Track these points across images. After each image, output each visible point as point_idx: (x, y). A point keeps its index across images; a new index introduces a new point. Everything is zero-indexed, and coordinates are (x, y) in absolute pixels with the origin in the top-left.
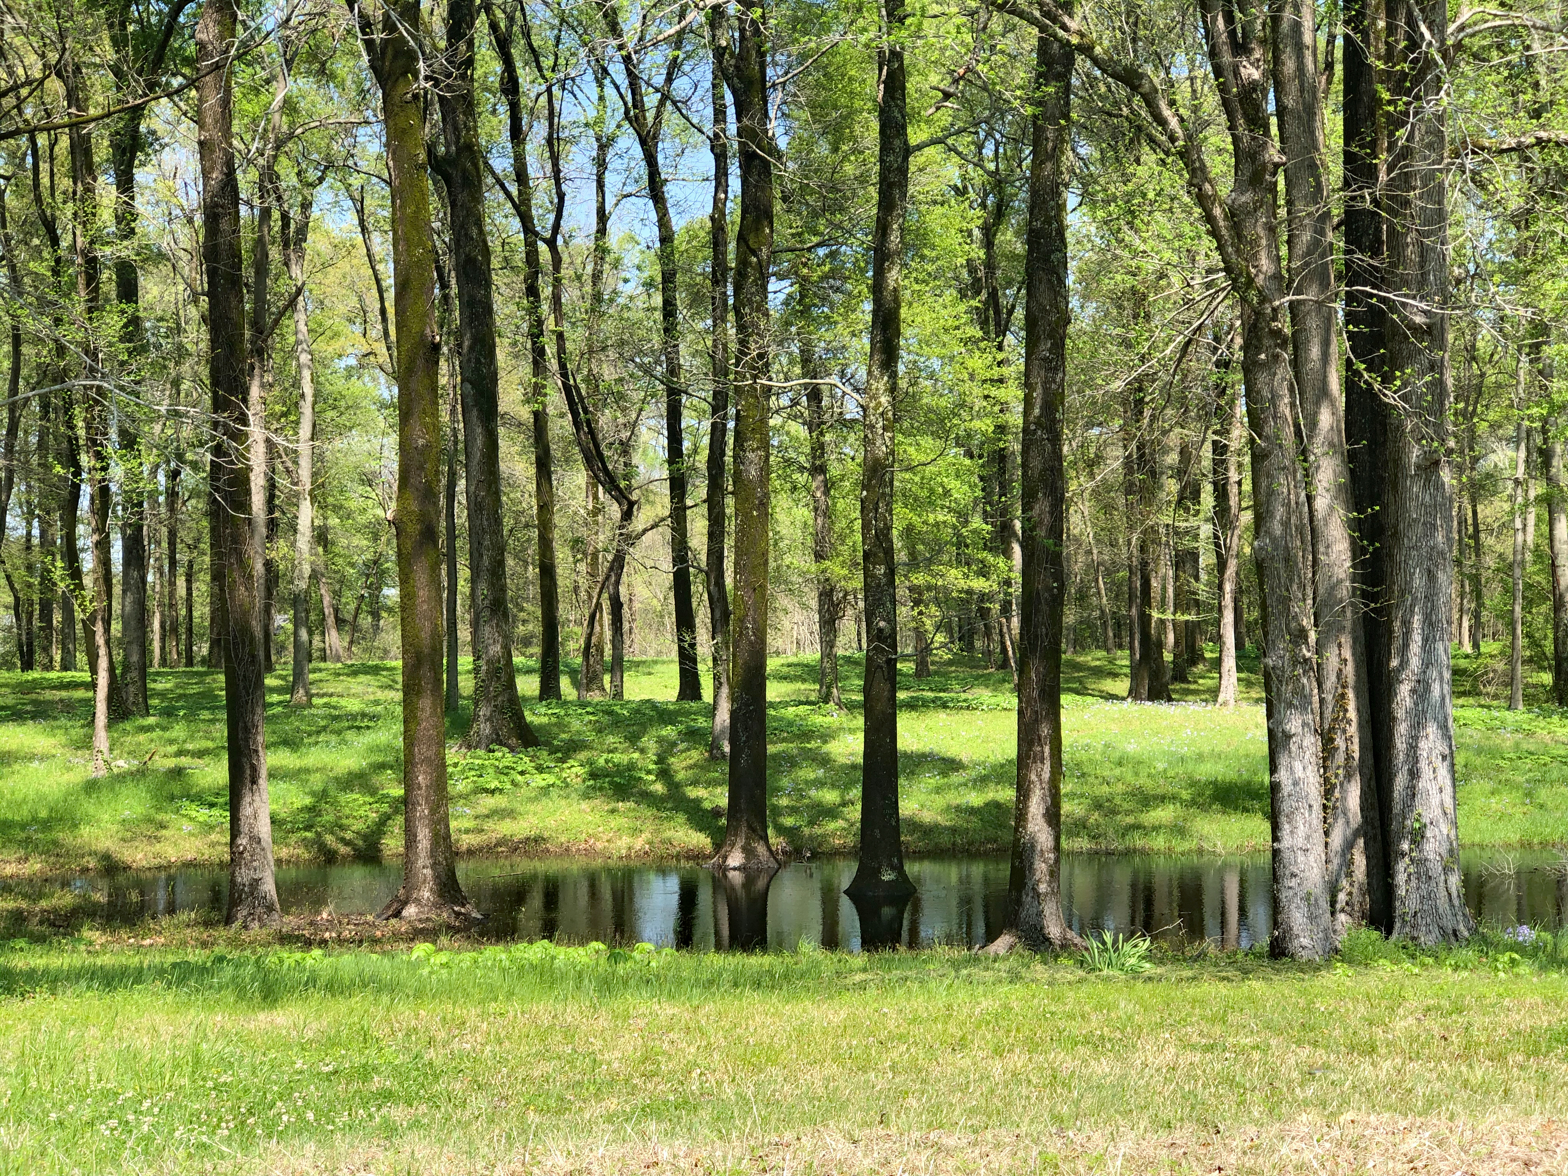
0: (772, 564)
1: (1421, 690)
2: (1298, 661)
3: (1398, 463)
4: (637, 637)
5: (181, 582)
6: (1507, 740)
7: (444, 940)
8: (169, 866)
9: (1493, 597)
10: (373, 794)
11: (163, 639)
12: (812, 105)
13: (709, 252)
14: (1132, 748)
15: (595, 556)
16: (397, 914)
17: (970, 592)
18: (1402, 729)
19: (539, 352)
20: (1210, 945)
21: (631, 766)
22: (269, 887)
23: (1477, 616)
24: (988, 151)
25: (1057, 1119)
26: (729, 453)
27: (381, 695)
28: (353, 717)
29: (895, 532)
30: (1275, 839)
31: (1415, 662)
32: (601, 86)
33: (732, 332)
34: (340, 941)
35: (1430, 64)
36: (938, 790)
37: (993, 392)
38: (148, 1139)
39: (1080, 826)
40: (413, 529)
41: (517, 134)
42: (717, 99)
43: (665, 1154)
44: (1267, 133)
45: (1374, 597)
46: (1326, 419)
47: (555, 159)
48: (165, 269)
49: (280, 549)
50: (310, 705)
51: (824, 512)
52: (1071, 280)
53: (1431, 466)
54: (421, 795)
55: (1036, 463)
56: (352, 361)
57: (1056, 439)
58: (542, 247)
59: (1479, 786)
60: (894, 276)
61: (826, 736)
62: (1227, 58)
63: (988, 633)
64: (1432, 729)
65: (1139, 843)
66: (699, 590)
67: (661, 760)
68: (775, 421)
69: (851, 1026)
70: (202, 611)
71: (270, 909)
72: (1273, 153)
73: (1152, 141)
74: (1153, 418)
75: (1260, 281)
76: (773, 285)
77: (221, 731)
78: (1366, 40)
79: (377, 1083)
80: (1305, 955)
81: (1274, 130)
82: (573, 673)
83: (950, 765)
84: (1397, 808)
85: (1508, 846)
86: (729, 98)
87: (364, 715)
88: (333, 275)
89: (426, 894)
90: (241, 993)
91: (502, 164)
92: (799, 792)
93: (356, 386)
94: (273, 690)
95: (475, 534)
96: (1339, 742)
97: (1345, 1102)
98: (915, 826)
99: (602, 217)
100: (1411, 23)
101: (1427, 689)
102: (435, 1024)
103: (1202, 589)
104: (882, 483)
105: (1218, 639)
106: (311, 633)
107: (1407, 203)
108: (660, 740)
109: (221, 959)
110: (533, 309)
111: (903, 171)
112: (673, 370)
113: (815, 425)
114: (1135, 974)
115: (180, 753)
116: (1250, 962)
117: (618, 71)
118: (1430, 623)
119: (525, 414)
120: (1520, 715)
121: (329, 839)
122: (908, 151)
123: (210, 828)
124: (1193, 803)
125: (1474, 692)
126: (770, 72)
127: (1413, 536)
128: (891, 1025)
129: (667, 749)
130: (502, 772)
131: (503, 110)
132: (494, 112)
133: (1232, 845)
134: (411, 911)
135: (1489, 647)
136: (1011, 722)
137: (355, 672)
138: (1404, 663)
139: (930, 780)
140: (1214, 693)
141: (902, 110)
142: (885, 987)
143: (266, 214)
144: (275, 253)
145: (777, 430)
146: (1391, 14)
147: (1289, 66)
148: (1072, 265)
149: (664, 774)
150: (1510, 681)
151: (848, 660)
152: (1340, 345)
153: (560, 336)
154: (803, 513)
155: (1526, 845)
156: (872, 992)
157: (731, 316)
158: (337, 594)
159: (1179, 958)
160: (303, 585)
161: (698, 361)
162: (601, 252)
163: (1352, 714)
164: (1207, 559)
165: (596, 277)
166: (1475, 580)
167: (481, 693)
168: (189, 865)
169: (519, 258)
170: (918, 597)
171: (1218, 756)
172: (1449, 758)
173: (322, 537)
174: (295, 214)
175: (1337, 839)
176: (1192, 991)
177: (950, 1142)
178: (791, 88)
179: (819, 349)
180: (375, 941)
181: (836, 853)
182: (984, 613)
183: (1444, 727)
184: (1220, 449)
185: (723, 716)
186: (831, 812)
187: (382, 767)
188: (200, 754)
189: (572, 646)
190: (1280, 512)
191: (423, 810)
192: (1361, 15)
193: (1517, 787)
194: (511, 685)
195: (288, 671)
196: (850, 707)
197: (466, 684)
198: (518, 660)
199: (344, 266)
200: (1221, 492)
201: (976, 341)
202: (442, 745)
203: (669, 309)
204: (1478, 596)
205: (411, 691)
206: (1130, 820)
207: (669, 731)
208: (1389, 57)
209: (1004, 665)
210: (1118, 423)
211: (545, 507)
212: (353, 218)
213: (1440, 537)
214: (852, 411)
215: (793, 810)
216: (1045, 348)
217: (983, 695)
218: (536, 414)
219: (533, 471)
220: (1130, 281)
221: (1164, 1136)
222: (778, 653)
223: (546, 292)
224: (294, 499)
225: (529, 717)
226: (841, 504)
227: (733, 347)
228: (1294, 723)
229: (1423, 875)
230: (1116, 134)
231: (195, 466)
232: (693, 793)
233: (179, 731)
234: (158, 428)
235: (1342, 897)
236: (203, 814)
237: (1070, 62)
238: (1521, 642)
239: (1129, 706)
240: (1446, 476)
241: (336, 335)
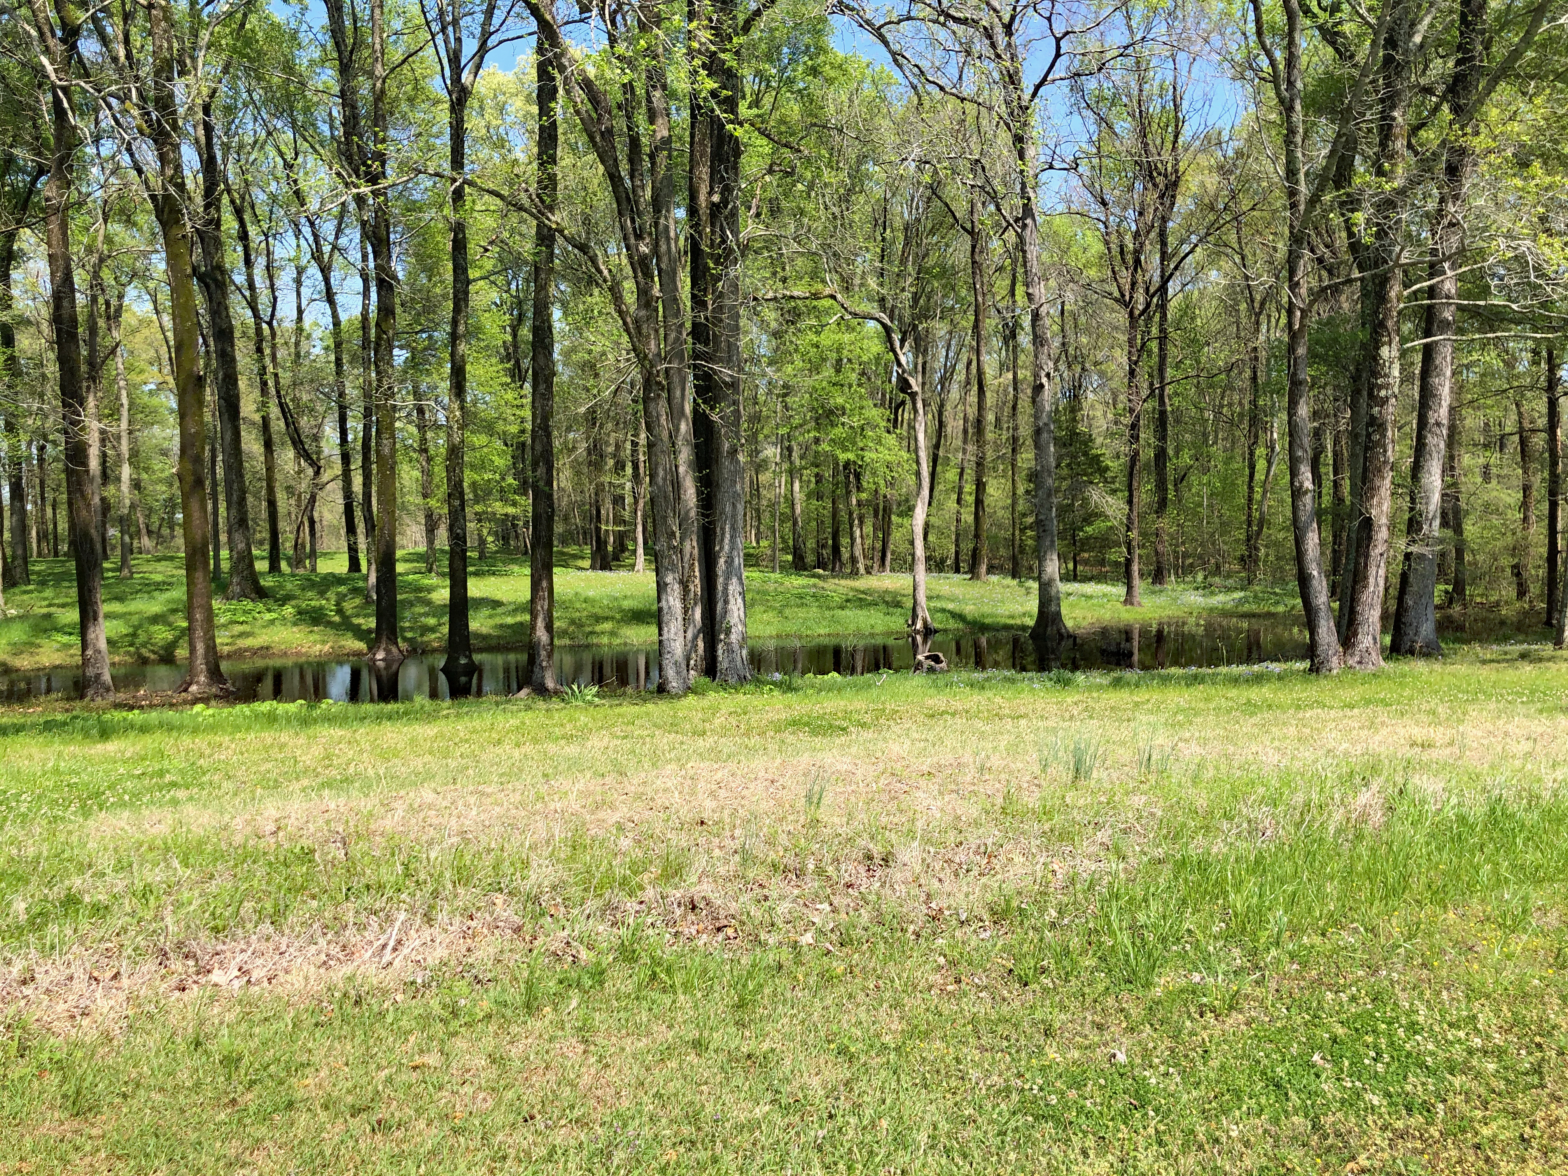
0: (399, 501)
1: (730, 562)
2: (671, 547)
3: (718, 450)
4: (325, 539)
5: (49, 511)
6: (771, 587)
7: (213, 703)
8: (45, 668)
9: (766, 518)
10: (170, 625)
11: (39, 542)
12: (416, 255)
13: (361, 333)
14: (591, 594)
15: (300, 496)
16: (186, 690)
17: (506, 515)
18: (721, 580)
19: (264, 384)
20: (629, 690)
21: (321, 608)
22: (107, 677)
23: (758, 528)
24: (513, 286)
25: (545, 775)
26: (373, 440)
27: (175, 572)
28: (159, 584)
29: (465, 484)
30: (660, 635)
31: (727, 548)
32: (298, 238)
33: (373, 375)
34: (151, 706)
35: (731, 251)
36: (491, 617)
37: (518, 412)
38: (24, 816)
39: (564, 633)
40: (190, 479)
41: (248, 262)
42: (363, 249)
43: (332, 806)
44: (653, 281)
45: (707, 516)
46: (683, 427)
47: (271, 278)
48: (32, 330)
49: (111, 491)
50: (131, 578)
51: (427, 473)
52: (556, 356)
53: (734, 452)
54: (198, 625)
55: (538, 447)
56: (153, 387)
57: (549, 435)
58: (265, 326)
59: (758, 608)
60: (462, 348)
61: (430, 589)
62: (632, 241)
63: (517, 537)
64: (734, 580)
65: (595, 641)
66: (358, 514)
67: (338, 604)
68: (398, 424)
69: (441, 735)
70: (63, 526)
71: (108, 690)
72: (656, 291)
73: (597, 284)
74: (601, 427)
75: (650, 356)
76: (396, 352)
77: (74, 592)
78: (701, 237)
79: (168, 778)
80: (674, 691)
81: (656, 279)
82: (288, 559)
83: (496, 604)
84: (718, 618)
85: (771, 637)
86: (370, 249)
87: (164, 583)
88: (139, 338)
89: (202, 679)
90: (86, 734)
91: (240, 279)
92: (414, 619)
93: (155, 401)
94: (109, 570)
95: (228, 483)
96: (692, 587)
97: (689, 759)
98: (478, 636)
99: (300, 312)
100: (722, 230)
101: (733, 561)
102: (204, 746)
103: (627, 515)
104: (457, 457)
105: (635, 540)
106: (131, 538)
107: (721, 321)
108: (338, 594)
109: (76, 717)
110: (261, 359)
111: (467, 293)
112: (342, 395)
113: (422, 428)
114: (590, 703)
115: (50, 605)
116: (648, 696)
117: (306, 230)
118: (733, 528)
119: (257, 418)
120: (776, 576)
121: (143, 651)
122: (468, 282)
123: (69, 646)
124: (622, 620)
125: (757, 565)
126: (392, 236)
127: (725, 486)
128: (462, 734)
129: (341, 598)
130: (249, 612)
131: (240, 249)
132: (235, 250)
133: (641, 640)
134: (194, 688)
135: (764, 543)
136: (528, 581)
137: (159, 560)
138: (722, 548)
139: (485, 612)
140: (633, 566)
141: (465, 259)
142: (458, 715)
143: (94, 299)
144: (101, 323)
145: (402, 430)
146: (713, 225)
147: (663, 248)
148: (557, 348)
149: (340, 611)
150: (773, 559)
151: (442, 551)
152: (690, 393)
153: (276, 375)
154: (416, 474)
155: (779, 636)
156: (452, 718)
157: (373, 367)
158: (148, 516)
159: (613, 695)
160: (126, 511)
161: (356, 392)
162: (300, 330)
163: (697, 574)
164: (629, 500)
165: (297, 344)
166: (758, 510)
167: (234, 569)
168: (56, 667)
169: (252, 332)
170: (479, 518)
171: (632, 597)
172: (743, 594)
173: (136, 485)
174: (114, 302)
175: (690, 635)
176: (618, 710)
177: (489, 790)
178: (405, 246)
179: (423, 387)
180: (172, 705)
181: (434, 651)
182: (514, 526)
183: (740, 579)
184: (634, 444)
185: (373, 579)
186: (433, 630)
187: (174, 611)
188: (63, 606)
189: (288, 545)
190: (661, 473)
191: (199, 633)
192: (697, 224)
193: (775, 609)
194: (251, 565)
195: (118, 560)
196: (443, 575)
197: (225, 566)
198: (255, 552)
199: (146, 332)
200: (636, 467)
201: (508, 385)
202: (210, 598)
203: (338, 362)
204: (759, 519)
205: (190, 568)
206: (590, 629)
207: (342, 589)
208: (712, 246)
209: (526, 553)
210: (582, 430)
211: (270, 469)
212: (150, 306)
213: (738, 487)
214: (441, 418)
215: (411, 629)
216: (542, 387)
217: (516, 568)
218: (263, 417)
219: (262, 449)
220: (587, 356)
221: (599, 779)
222: (403, 547)
223: (267, 351)
224: (118, 463)
225: (262, 582)
226: (436, 469)
227: (375, 384)
228: (669, 579)
229: (730, 650)
230: (579, 280)
231: (55, 443)
232: (356, 621)
233: (48, 593)
234: (30, 422)
235: (692, 662)
236: (65, 639)
237: (553, 239)
238: (778, 540)
239: (590, 573)
240: (742, 458)
241: (142, 371)
